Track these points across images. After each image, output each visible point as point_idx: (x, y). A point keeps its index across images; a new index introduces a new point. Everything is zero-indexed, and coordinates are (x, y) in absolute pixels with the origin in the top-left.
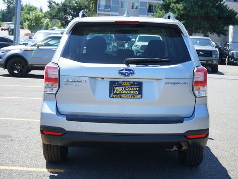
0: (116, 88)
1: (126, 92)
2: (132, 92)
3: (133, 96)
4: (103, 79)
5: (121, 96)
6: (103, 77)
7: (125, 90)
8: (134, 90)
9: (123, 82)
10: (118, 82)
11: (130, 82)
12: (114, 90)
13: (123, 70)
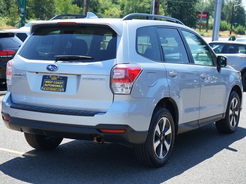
0: (46, 82)
1: (53, 86)
2: (57, 86)
3: (58, 90)
4: (37, 73)
5: (49, 89)
6: (37, 71)
7: (53, 84)
8: (59, 84)
9: (52, 76)
10: (49, 76)
11: (57, 76)
12: (45, 83)
13: (49, 66)
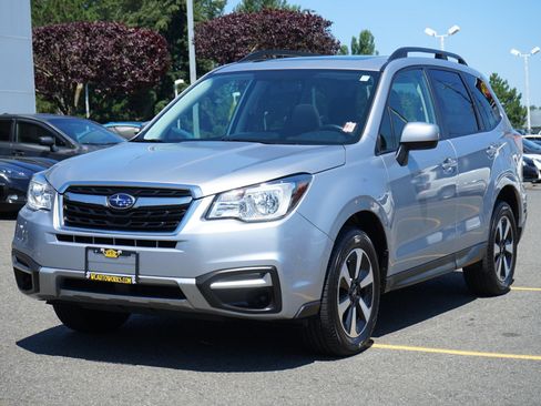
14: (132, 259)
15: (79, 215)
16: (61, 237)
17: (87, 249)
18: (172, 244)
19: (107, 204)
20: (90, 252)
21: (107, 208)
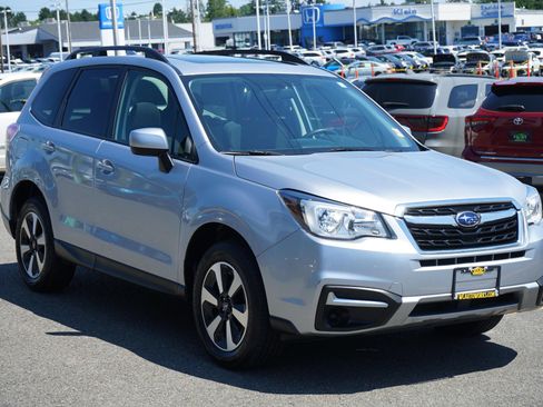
14: (495, 273)
15: (432, 238)
16: (424, 263)
17: (455, 271)
18: (520, 254)
19: (454, 224)
20: (458, 273)
21: (456, 228)
